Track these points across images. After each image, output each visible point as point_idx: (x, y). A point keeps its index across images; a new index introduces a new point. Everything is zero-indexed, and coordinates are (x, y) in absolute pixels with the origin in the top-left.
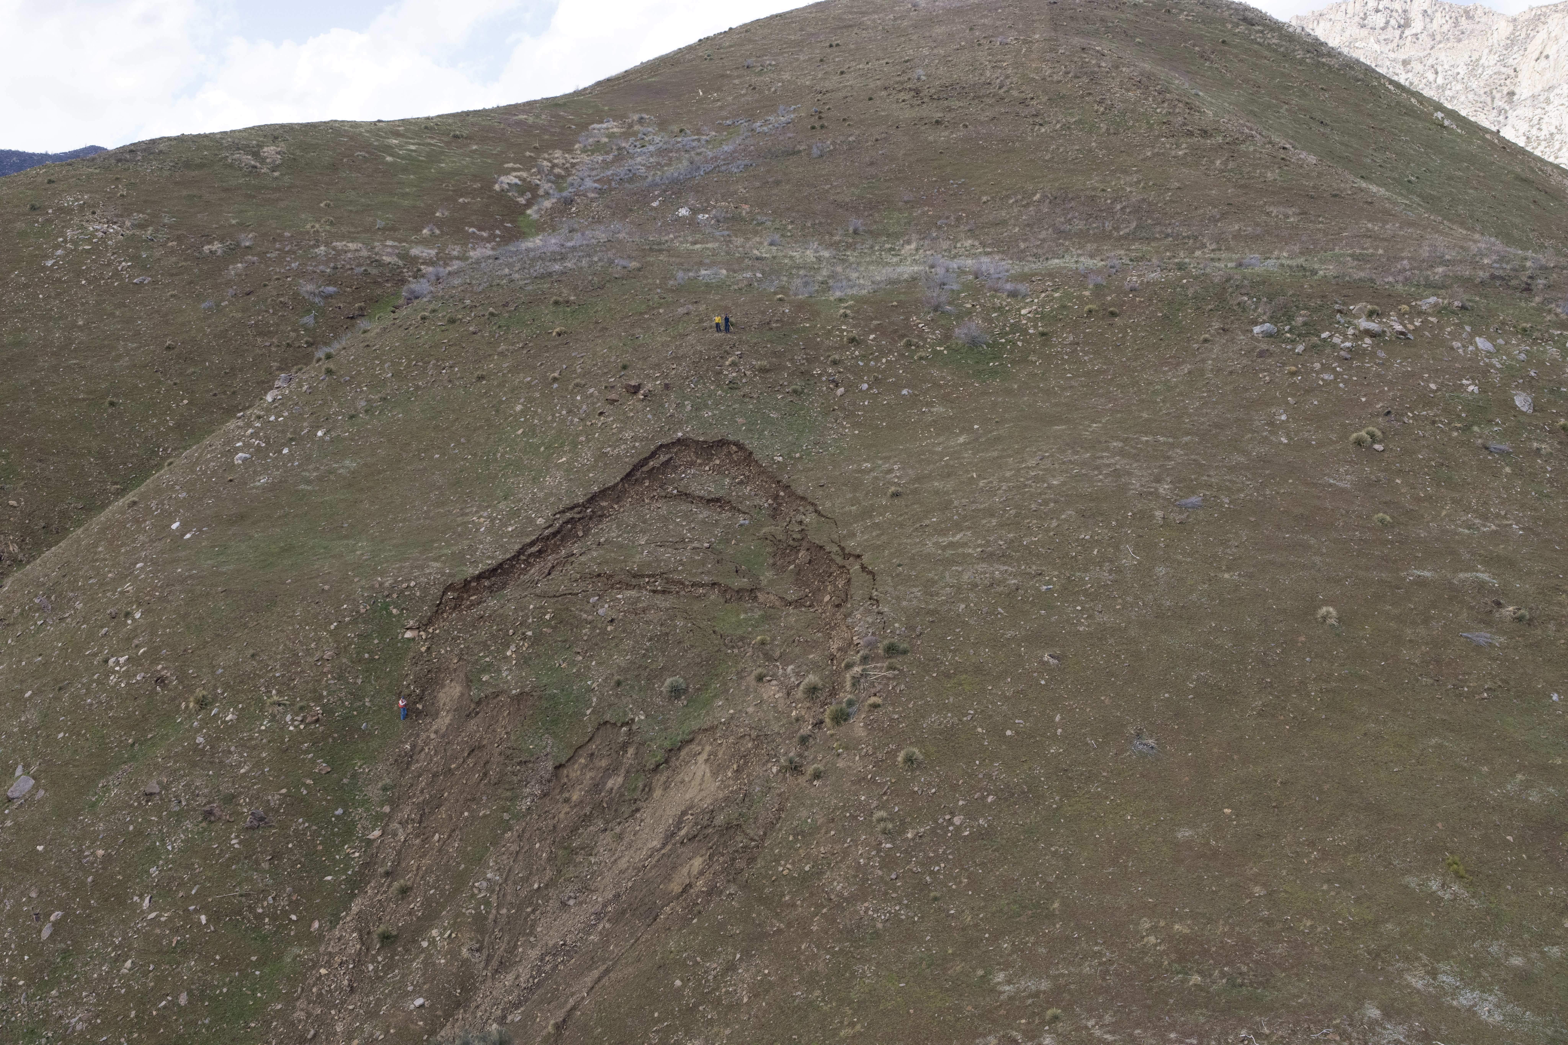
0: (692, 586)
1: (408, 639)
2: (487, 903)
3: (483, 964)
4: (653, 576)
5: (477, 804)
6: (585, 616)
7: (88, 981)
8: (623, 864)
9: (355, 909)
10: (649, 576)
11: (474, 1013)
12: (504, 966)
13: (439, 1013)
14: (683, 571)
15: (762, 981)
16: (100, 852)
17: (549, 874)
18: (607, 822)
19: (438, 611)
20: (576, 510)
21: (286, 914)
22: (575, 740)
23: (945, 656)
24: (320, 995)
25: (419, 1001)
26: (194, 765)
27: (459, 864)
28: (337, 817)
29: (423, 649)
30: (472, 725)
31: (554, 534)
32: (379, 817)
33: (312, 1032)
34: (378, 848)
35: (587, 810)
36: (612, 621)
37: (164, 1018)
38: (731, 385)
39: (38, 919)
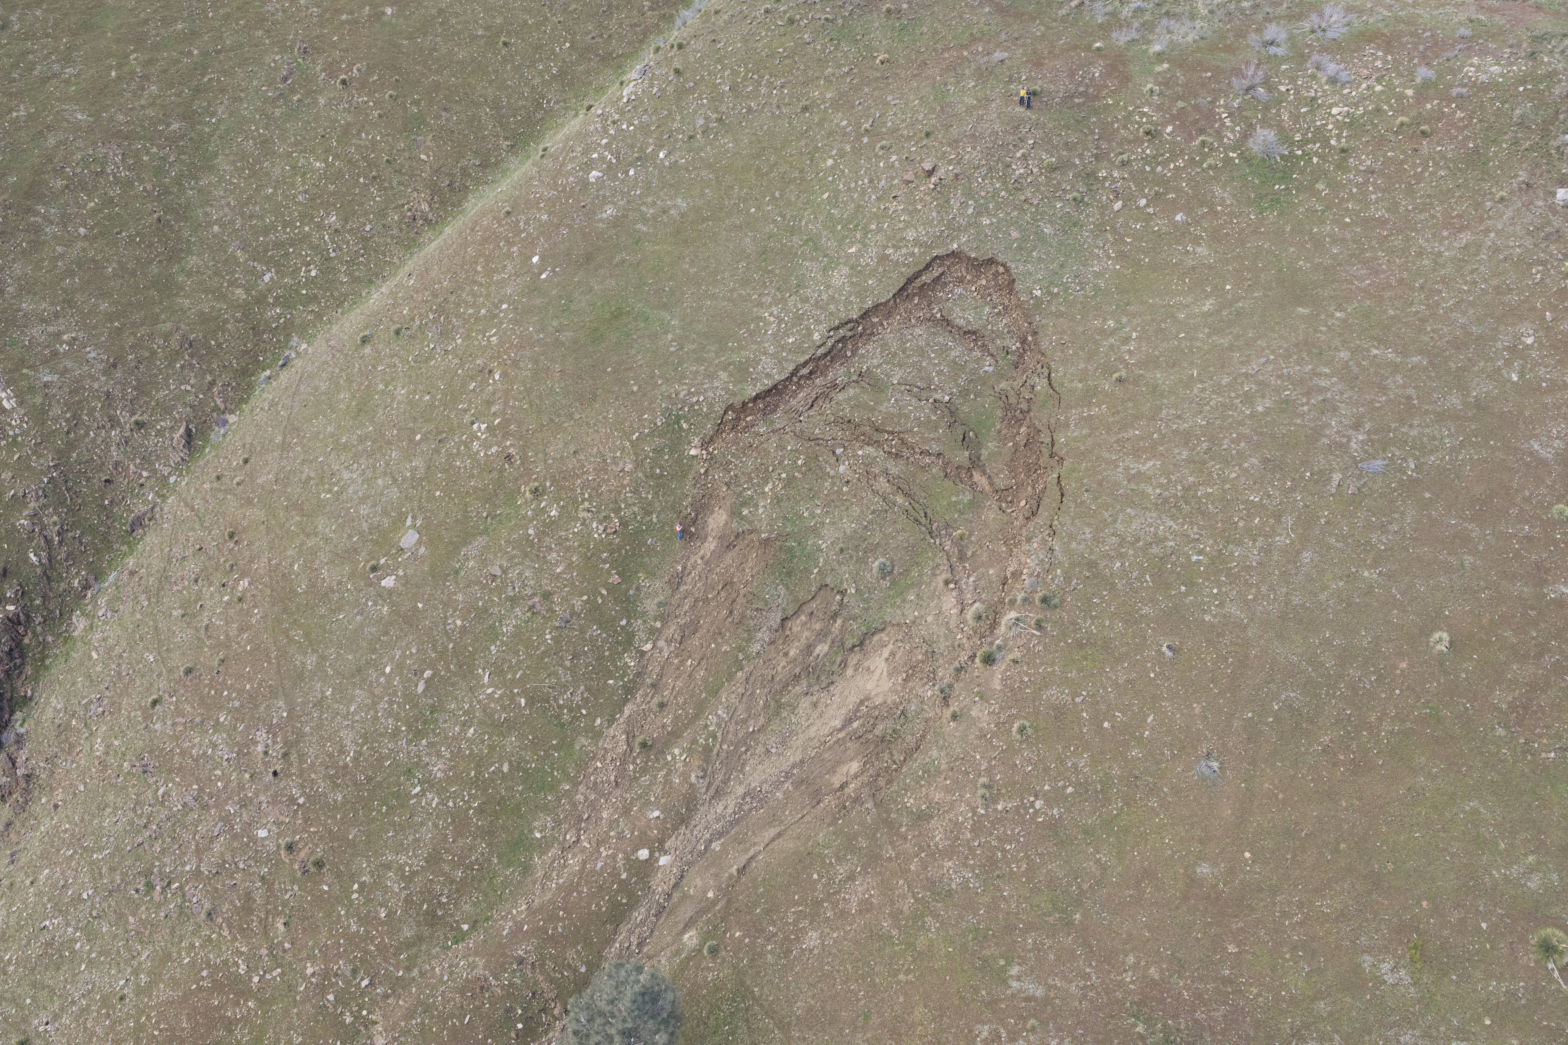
0: (921, 453)
1: (693, 456)
2: (715, 737)
3: (704, 790)
4: (892, 433)
5: (722, 638)
6: (828, 469)
7: (446, 738)
8: (812, 732)
9: (627, 712)
10: (889, 432)
11: (692, 831)
12: (718, 794)
13: (669, 826)
14: (917, 433)
15: (867, 899)
16: (459, 622)
17: (762, 720)
18: (810, 686)
19: (719, 429)
20: (850, 326)
21: (579, 707)
22: (802, 595)
23: (1085, 622)
24: (595, 783)
25: (656, 813)
26: (526, 555)
27: (701, 692)
28: (622, 627)
29: (702, 471)
30: (729, 558)
31: (825, 355)
32: (652, 631)
33: (586, 816)
34: (649, 660)
35: (797, 670)
36: (848, 482)
37: (493, 780)
38: (1016, 185)
39: (415, 674)
